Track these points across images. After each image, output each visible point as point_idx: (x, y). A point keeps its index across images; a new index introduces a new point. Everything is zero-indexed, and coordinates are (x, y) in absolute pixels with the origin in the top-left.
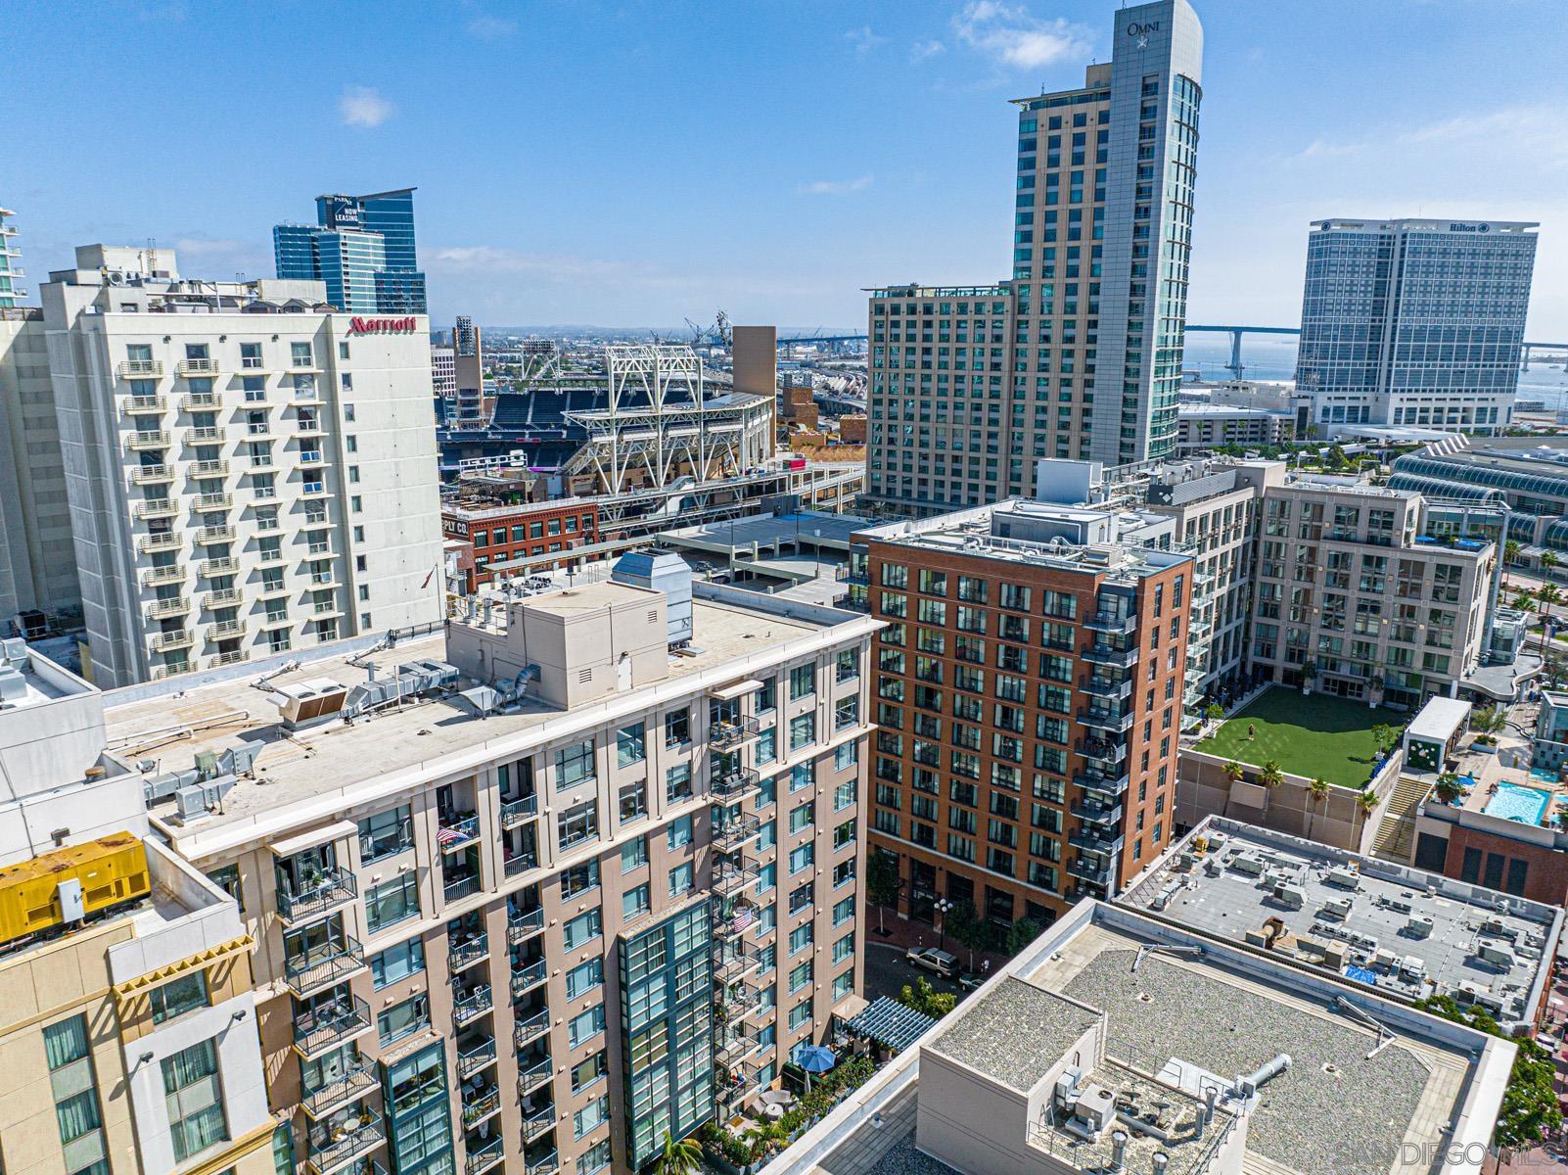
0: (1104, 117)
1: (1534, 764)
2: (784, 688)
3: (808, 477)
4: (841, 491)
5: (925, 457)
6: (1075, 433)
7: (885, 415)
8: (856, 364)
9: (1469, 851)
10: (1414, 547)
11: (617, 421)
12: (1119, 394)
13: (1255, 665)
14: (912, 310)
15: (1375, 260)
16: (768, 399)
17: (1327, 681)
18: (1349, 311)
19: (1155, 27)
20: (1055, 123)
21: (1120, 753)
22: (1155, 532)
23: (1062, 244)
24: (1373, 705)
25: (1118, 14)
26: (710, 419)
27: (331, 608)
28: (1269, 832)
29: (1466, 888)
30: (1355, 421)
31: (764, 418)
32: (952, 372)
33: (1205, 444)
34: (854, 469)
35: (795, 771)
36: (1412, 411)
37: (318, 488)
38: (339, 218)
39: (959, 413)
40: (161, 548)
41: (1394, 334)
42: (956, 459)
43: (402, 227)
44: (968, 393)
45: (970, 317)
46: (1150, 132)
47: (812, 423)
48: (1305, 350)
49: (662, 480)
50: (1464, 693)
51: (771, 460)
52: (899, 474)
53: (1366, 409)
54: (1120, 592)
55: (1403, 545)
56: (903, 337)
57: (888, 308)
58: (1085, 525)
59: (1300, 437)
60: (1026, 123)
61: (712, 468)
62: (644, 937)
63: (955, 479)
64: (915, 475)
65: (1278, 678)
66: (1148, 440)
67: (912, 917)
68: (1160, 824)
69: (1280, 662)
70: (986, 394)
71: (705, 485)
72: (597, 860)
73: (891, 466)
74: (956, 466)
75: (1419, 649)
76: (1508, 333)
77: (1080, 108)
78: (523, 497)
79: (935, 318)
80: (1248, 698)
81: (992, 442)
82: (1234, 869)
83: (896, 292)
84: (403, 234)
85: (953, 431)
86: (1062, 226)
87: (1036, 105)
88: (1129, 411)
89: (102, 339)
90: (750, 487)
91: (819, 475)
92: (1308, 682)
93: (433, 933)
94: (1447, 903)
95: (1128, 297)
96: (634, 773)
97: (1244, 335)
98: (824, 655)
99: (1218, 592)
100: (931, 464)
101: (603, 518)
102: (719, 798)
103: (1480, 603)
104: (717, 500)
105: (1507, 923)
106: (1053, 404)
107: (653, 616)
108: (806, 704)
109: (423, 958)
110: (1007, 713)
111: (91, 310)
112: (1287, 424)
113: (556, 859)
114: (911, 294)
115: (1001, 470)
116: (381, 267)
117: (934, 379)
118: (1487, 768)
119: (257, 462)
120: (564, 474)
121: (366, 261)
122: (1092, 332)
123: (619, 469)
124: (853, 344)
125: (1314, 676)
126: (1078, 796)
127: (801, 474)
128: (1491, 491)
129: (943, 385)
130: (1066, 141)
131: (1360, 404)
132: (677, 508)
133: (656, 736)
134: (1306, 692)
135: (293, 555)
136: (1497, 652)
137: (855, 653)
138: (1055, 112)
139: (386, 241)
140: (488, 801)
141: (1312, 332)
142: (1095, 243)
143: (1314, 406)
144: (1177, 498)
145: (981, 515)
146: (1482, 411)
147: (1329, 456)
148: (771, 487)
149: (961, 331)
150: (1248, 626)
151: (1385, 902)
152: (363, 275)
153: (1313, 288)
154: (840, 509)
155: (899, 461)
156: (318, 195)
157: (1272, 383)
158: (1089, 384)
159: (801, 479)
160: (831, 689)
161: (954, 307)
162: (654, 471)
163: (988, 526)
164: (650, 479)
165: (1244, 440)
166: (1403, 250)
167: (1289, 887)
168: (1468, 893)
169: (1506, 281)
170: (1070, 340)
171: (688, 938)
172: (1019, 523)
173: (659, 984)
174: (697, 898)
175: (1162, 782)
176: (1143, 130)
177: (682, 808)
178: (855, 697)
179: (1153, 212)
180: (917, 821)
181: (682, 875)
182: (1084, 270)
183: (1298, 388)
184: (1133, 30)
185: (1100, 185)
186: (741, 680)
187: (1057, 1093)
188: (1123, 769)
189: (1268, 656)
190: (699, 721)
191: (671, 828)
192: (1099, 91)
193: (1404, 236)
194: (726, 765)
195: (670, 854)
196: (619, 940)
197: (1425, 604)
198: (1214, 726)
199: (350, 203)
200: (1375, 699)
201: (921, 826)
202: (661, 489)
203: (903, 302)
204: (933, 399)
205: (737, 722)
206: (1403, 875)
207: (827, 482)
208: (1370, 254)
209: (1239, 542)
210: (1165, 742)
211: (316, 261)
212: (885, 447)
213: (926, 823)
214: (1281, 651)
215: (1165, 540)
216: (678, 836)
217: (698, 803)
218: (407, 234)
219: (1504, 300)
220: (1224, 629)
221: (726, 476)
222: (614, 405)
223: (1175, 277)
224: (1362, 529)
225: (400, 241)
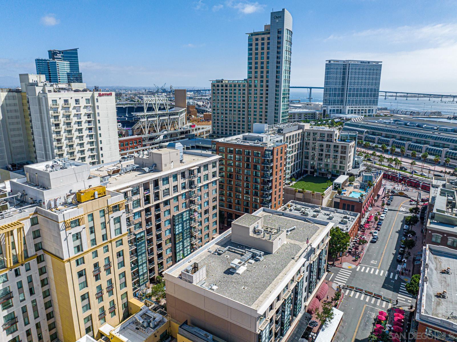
0: (269, 39)
1: (360, 188)
2: (202, 169)
3: (196, 130)
4: (205, 133)
5: (227, 124)
6: (263, 118)
7: (216, 113)
8: (205, 98)
9: (343, 204)
10: (337, 142)
11: (147, 115)
12: (274, 107)
13: (304, 170)
14: (222, 86)
15: (342, 71)
16: (185, 109)
17: (319, 173)
18: (336, 84)
19: (280, 17)
20: (257, 40)
21: (270, 184)
22: (279, 139)
23: (259, 70)
24: (329, 178)
25: (271, 13)
26: (170, 115)
27: (95, 159)
28: (303, 203)
29: (342, 211)
30: (338, 113)
31: (184, 114)
32: (233, 102)
33: (299, 120)
34: (208, 127)
35: (204, 186)
36: (352, 110)
37: (92, 132)
38: (55, 57)
39: (235, 112)
40: (59, 145)
41: (347, 90)
42: (234, 124)
43: (74, 60)
44: (237, 107)
45: (237, 88)
46: (280, 43)
47: (195, 115)
48: (325, 94)
49: (158, 131)
50: (348, 174)
51: (186, 125)
52: (220, 128)
53: (341, 110)
54: (269, 151)
55: (334, 142)
56: (220, 93)
57: (216, 85)
58: (262, 137)
59: (324, 117)
60: (250, 39)
61: (171, 127)
62: (178, 215)
63: (234, 129)
64: (224, 128)
65: (309, 173)
66: (281, 119)
67: (228, 225)
68: (280, 201)
69: (309, 169)
70: (241, 108)
71: (170, 132)
72: (169, 200)
73: (218, 126)
74: (235, 126)
75: (338, 165)
76: (375, 90)
77: (263, 36)
78: (122, 136)
79: (228, 88)
80: (302, 178)
81: (243, 120)
82: (295, 210)
83: (218, 81)
84: (75, 62)
85: (233, 117)
86: (259, 65)
87: (252, 35)
88: (276, 112)
89: (46, 99)
90: (181, 132)
91: (199, 129)
92: (315, 173)
93: (142, 210)
94: (338, 214)
95: (275, 84)
96: (175, 183)
97: (312, 89)
98: (209, 162)
99: (294, 153)
100: (228, 125)
101: (143, 141)
102: (191, 190)
103: (352, 154)
104: (172, 136)
105: (348, 216)
106: (258, 110)
107: (177, 154)
108: (206, 172)
109: (141, 215)
110: (247, 178)
111: (41, 92)
112: (320, 114)
113: (162, 199)
114: (222, 82)
115: (246, 127)
116: (68, 71)
117: (228, 104)
118: (351, 189)
119: (79, 126)
120: (133, 130)
121: (64, 69)
122: (267, 92)
123: (147, 128)
124: (204, 92)
125: (316, 172)
126: (262, 194)
127: (194, 129)
128: (366, 130)
129: (230, 105)
130: (260, 44)
131: (339, 109)
132: (163, 138)
133: (179, 176)
134: (315, 176)
135: (87, 147)
136: (356, 165)
137: (215, 163)
138: (257, 37)
139: (70, 64)
140: (151, 186)
141: (327, 90)
142: (267, 70)
143: (327, 109)
144: (284, 132)
145: (240, 136)
146: (369, 110)
147: (331, 122)
148: (186, 132)
149: (235, 92)
150: (302, 161)
151: (325, 214)
152: (64, 73)
153: (327, 78)
154: (205, 138)
155: (220, 125)
156: (49, 50)
157: (317, 103)
158: (267, 105)
159: (194, 130)
160: (211, 170)
161: (233, 86)
162: (156, 128)
163: (242, 138)
164: (155, 130)
165: (309, 118)
166: (349, 68)
167: (306, 212)
168: (342, 212)
169: (375, 76)
170: (262, 94)
171: (186, 216)
172: (249, 137)
173: (180, 225)
174: (187, 209)
175: (280, 192)
176: (278, 42)
177: (184, 191)
178: (216, 172)
179: (281, 63)
180: (228, 203)
181: (184, 204)
182: (265, 76)
183: (323, 104)
184: (275, 18)
185: (268, 56)
186: (194, 166)
187: (254, 229)
188: (271, 188)
189: (307, 168)
190: (187, 174)
191: (182, 195)
192: (267, 32)
193: (349, 64)
194: (191, 183)
195: (182, 200)
196: (173, 216)
197: (339, 155)
198: (294, 183)
199: (59, 52)
200: (329, 176)
201: (229, 204)
202: (158, 133)
203: (220, 84)
204: (228, 109)
205: (194, 175)
206: (330, 209)
207: (201, 131)
208: (341, 69)
209: (299, 142)
210: (280, 183)
211: (49, 69)
212: (216, 121)
213: (230, 204)
214: (309, 167)
215: (281, 141)
216: (183, 197)
217: (187, 190)
218: (76, 62)
219: (374, 81)
220: (296, 162)
221: (175, 129)
222: (145, 111)
223: (286, 79)
224: (326, 139)
225: (74, 64)
